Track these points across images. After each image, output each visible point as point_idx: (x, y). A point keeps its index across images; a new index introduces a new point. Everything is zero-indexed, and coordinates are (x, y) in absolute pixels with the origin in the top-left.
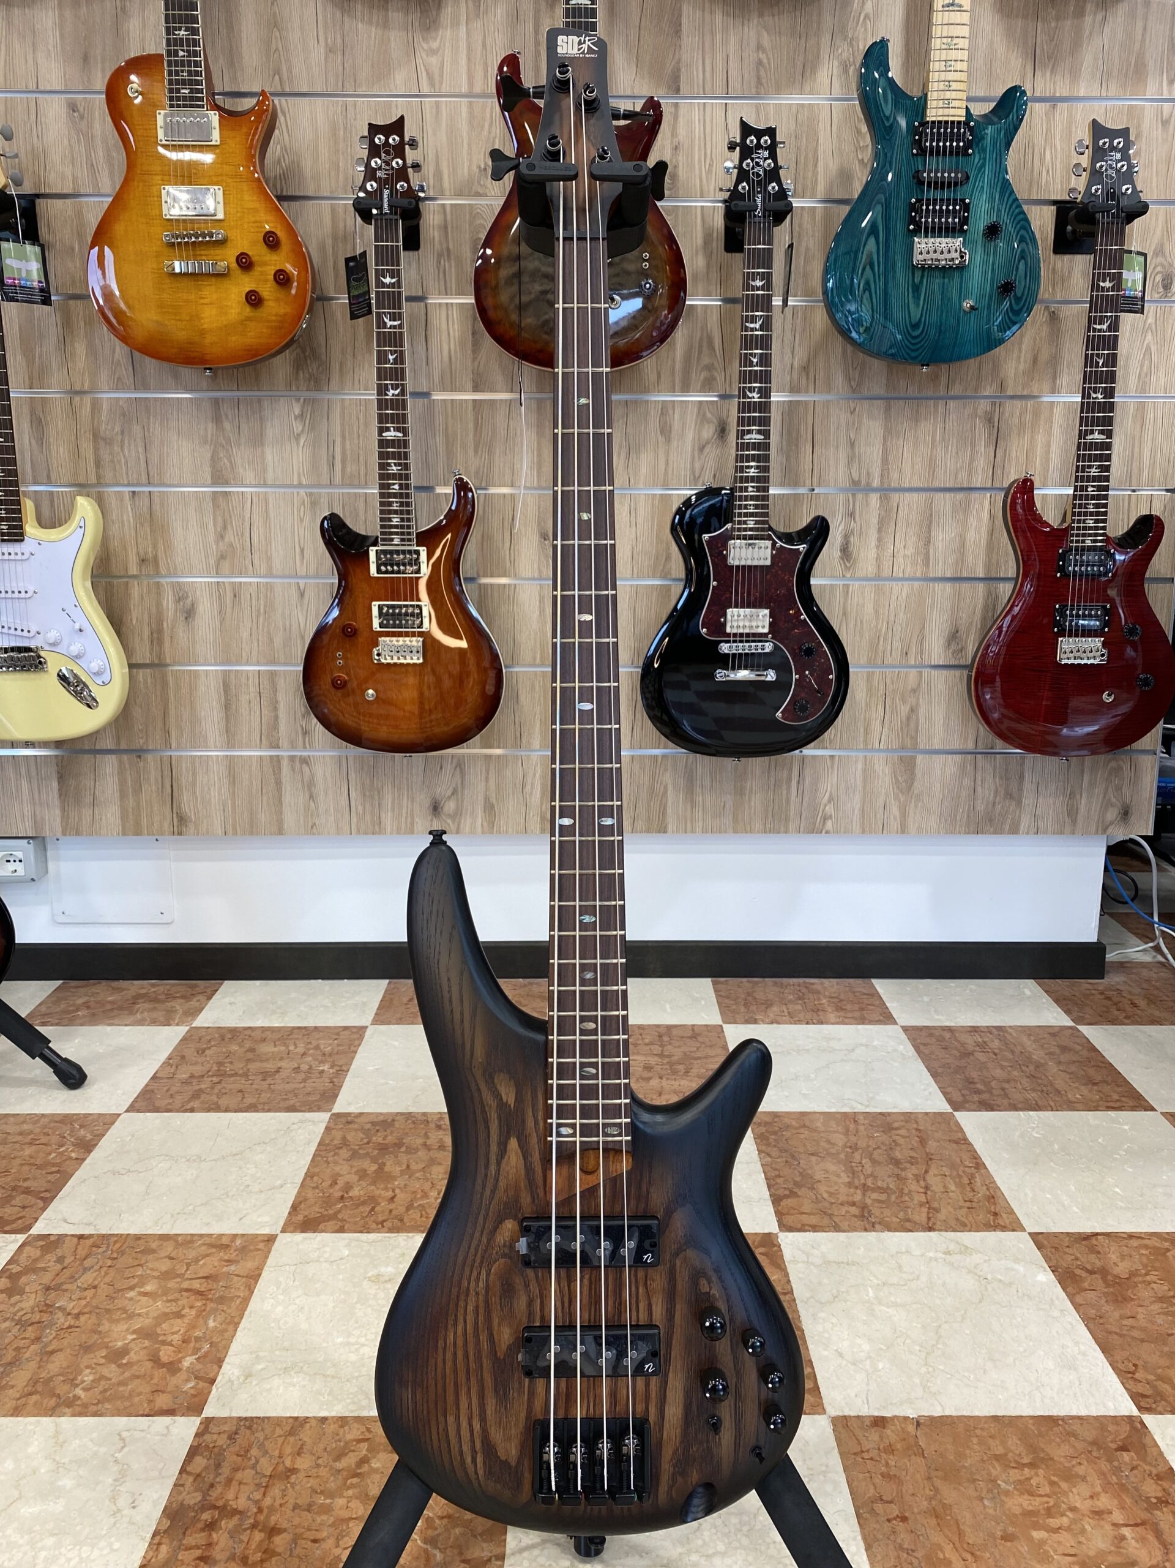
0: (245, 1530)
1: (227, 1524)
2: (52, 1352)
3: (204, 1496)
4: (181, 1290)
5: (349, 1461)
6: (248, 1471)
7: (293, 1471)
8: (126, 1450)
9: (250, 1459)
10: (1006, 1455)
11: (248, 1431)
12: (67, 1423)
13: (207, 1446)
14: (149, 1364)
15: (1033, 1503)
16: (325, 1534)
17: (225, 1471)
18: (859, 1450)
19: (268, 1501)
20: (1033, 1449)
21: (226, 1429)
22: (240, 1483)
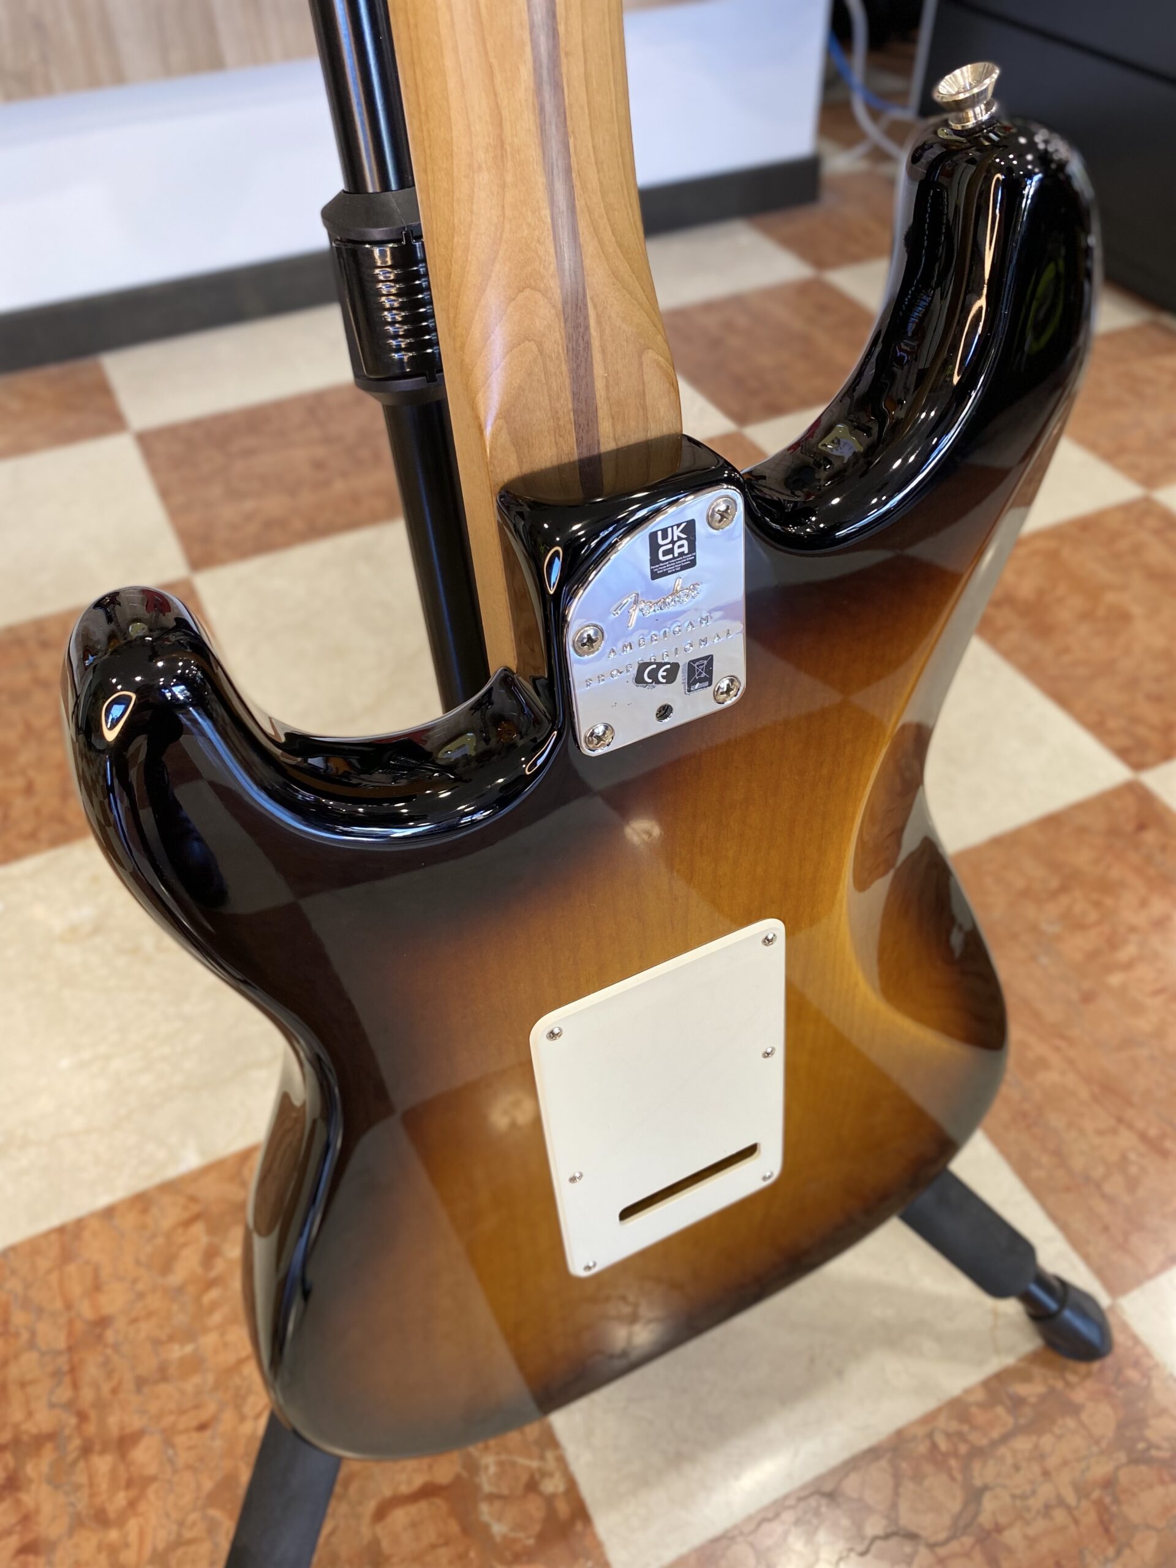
0: (74, 1463)
1: (37, 1468)
5: (188, 1263)
6: (25, 1359)
7: (103, 1322)
9: (17, 1335)
10: (1031, 886)
15: (1090, 939)
16: (211, 1408)
19: (87, 1395)
20: (1053, 865)
22: (23, 1385)
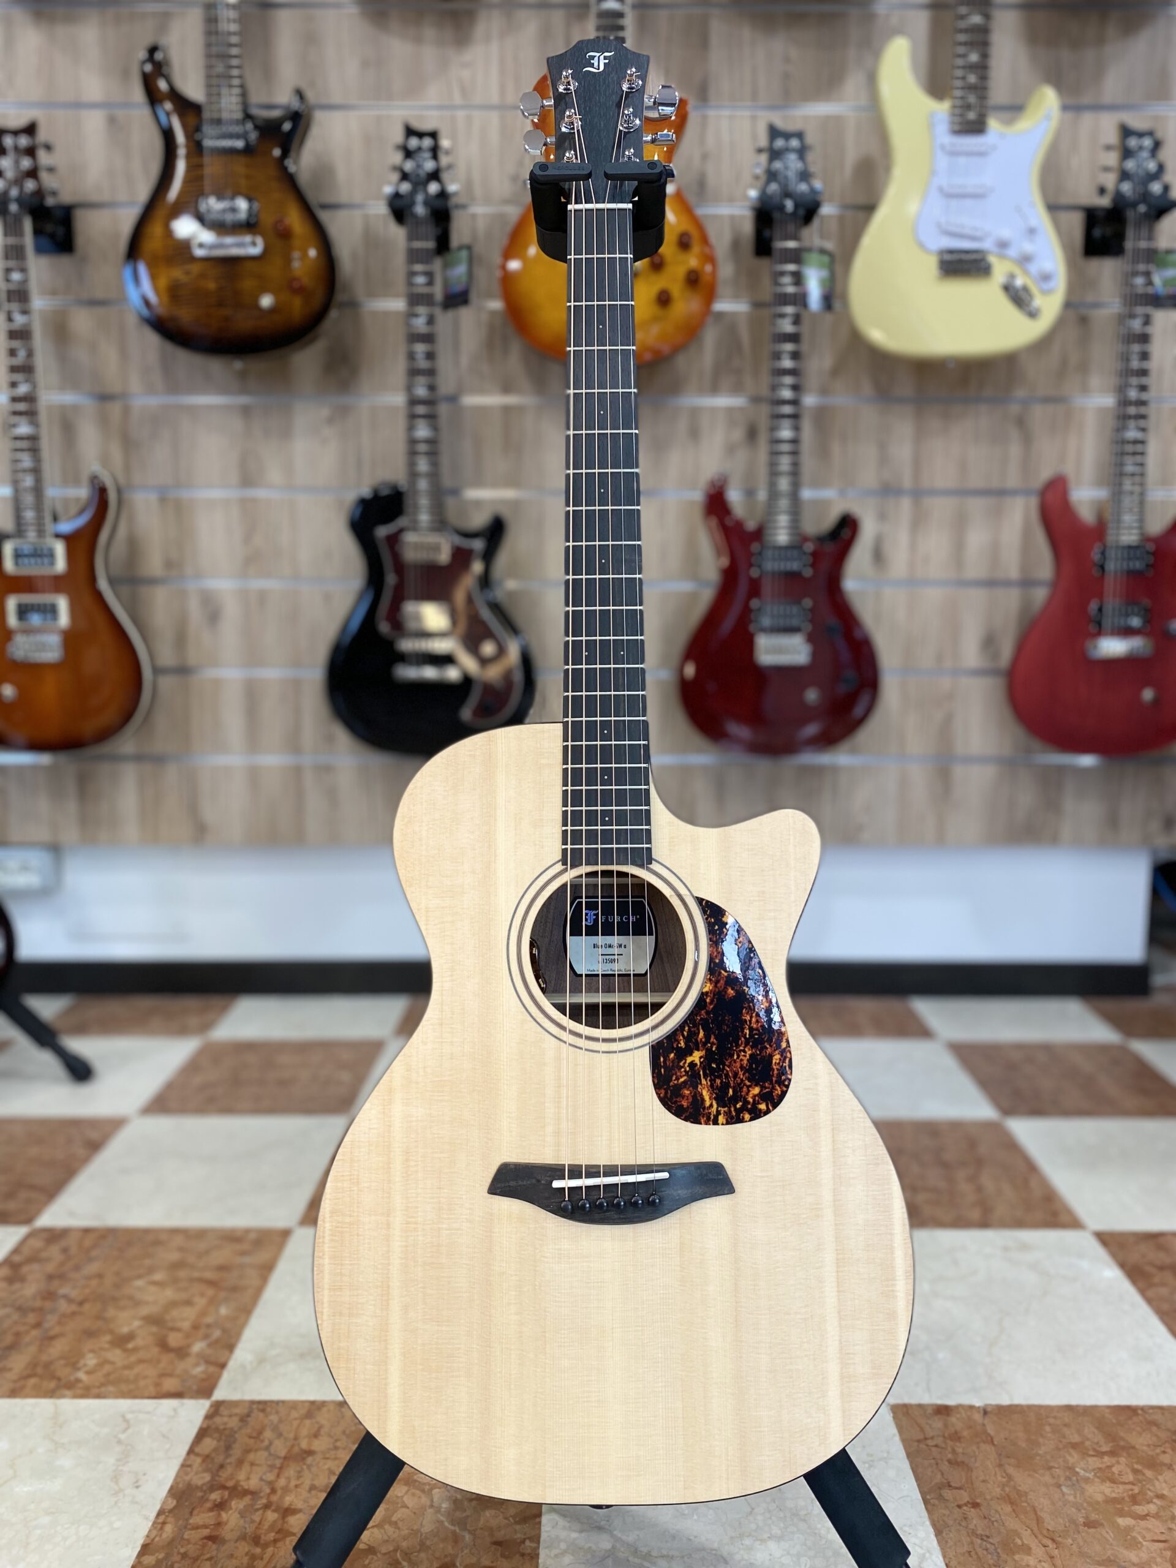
0: (258, 1510)
1: (237, 1504)
2: (52, 1338)
3: (213, 1479)
4: (192, 1280)
6: (260, 1453)
7: (310, 1453)
8: (130, 1431)
9: (262, 1441)
10: (1083, 1443)
11: (261, 1415)
12: (67, 1405)
13: (217, 1429)
14: (155, 1350)
15: (1116, 1491)
17: (236, 1452)
18: (921, 1437)
19: (282, 1482)
20: (1111, 1437)
21: (237, 1411)
22: (252, 1464)
